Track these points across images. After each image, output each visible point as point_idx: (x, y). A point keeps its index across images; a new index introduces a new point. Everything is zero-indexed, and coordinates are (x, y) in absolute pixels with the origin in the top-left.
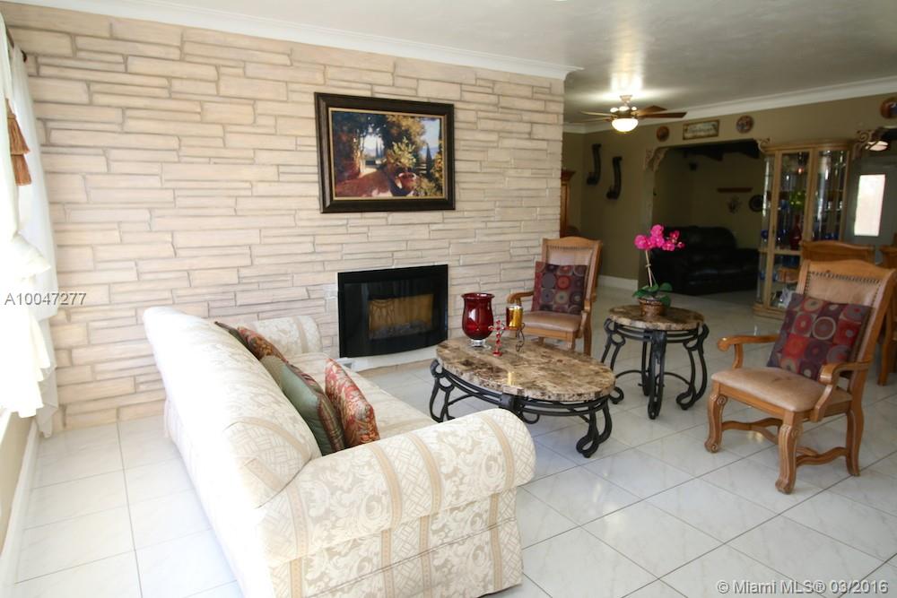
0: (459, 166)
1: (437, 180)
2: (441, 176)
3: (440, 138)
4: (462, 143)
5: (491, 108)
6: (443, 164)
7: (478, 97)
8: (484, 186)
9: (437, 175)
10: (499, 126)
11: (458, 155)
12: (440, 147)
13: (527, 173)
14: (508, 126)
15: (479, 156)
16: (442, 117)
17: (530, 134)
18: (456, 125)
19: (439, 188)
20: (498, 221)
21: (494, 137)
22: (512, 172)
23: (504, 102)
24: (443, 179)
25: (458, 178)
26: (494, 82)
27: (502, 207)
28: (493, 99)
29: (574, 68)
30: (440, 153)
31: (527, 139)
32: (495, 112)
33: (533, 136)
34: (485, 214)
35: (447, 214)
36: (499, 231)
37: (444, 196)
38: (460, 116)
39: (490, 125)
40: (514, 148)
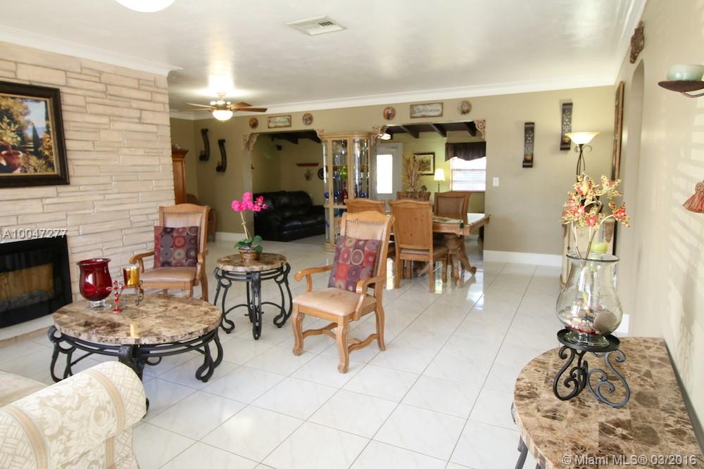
0: (70, 145)
1: (46, 157)
2: (51, 154)
3: (47, 118)
4: (72, 124)
5: (99, 94)
6: (52, 143)
7: (85, 84)
8: (99, 163)
9: (47, 153)
10: (109, 110)
11: (68, 135)
12: (48, 127)
13: (141, 152)
14: (118, 111)
15: (91, 136)
16: (48, 100)
17: (140, 118)
18: (64, 107)
19: (50, 165)
20: (116, 193)
21: (105, 120)
22: (125, 151)
23: (111, 90)
24: (54, 157)
25: (70, 155)
26: (101, 72)
27: (118, 181)
28: (101, 87)
29: (175, 68)
30: (48, 132)
31: (138, 123)
32: (103, 98)
33: (142, 121)
34: (102, 187)
35: (61, 188)
36: (118, 202)
37: (56, 172)
38: (67, 100)
39: (101, 109)
40: (125, 131)
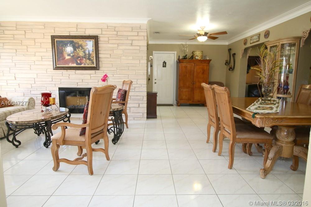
0: (100, 56)
1: (92, 60)
2: (94, 59)
3: (93, 47)
4: (103, 48)
5: (114, 36)
6: (94, 55)
7: (108, 33)
8: (112, 62)
9: (92, 59)
10: (118, 42)
11: (100, 52)
12: (93, 49)
13: (131, 58)
14: (121, 42)
15: (110, 52)
16: (93, 40)
17: (132, 44)
18: (99, 42)
19: (93, 63)
20: (118, 74)
21: (116, 46)
22: (124, 58)
23: (119, 33)
25: (100, 59)
26: (115, 27)
27: (119, 70)
28: (115, 33)
29: (149, 19)
30: (93, 51)
31: (130, 46)
32: (116, 37)
33: (133, 45)
34: (113, 72)
35: (97, 71)
36: (119, 78)
37: (95, 65)
38: (102, 40)
39: (114, 41)
40: (125, 49)
